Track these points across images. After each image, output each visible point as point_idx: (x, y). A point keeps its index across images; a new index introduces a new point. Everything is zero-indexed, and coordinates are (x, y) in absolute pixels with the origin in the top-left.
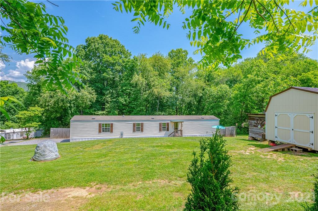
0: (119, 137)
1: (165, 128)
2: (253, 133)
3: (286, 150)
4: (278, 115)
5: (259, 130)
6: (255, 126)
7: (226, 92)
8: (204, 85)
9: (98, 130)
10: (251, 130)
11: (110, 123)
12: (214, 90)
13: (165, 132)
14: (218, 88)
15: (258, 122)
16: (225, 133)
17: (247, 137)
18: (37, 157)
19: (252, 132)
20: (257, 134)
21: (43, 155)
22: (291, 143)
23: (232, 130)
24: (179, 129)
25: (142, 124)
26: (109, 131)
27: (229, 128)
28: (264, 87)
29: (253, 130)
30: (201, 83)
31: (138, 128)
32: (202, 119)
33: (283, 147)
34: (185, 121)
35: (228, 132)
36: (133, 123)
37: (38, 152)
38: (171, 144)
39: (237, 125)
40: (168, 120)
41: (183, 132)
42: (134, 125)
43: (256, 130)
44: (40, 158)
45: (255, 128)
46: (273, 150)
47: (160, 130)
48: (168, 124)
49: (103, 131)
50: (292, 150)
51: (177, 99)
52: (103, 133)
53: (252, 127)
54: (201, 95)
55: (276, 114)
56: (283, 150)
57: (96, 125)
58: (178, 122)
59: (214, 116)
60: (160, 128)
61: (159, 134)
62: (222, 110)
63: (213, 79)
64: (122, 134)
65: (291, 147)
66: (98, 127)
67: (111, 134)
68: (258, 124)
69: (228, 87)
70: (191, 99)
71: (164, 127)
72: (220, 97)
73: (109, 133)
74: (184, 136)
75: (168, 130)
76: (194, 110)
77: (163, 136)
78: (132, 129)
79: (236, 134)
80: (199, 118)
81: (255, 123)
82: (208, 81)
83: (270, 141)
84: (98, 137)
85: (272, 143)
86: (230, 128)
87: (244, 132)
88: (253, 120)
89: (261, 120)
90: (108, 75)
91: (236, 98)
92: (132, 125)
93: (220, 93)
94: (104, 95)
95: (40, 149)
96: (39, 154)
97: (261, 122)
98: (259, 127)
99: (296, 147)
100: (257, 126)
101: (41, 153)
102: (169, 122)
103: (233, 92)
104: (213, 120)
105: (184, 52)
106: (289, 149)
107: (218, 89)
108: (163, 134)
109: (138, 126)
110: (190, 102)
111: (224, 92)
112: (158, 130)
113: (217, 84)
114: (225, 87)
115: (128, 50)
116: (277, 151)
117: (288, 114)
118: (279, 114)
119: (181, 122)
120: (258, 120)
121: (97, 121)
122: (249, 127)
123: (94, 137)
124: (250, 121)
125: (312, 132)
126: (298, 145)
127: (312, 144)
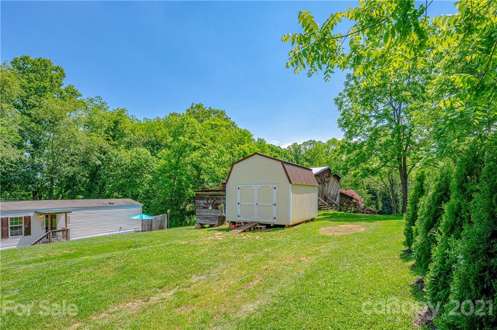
1: (19, 231)
2: (203, 218)
3: (252, 228)
4: (241, 188)
5: (210, 212)
6: (205, 208)
7: (147, 161)
8: (105, 145)
10: (198, 214)
12: (124, 156)
14: (133, 152)
15: (209, 202)
16: (151, 226)
17: (195, 226)
19: (200, 216)
20: (207, 218)
22: (254, 220)
23: (162, 221)
24: (58, 229)
27: (157, 218)
28: (201, 157)
29: (201, 214)
30: (99, 140)
32: (111, 206)
33: (249, 226)
34: (75, 210)
35: (155, 224)
38: (70, 250)
39: (168, 212)
40: (29, 211)
41: (71, 232)
43: (205, 214)
45: (204, 210)
46: (242, 230)
47: (4, 236)
48: (28, 218)
50: (257, 228)
51: (35, 168)
53: (201, 210)
54: (99, 163)
55: (239, 186)
56: (250, 230)
58: (57, 214)
59: (130, 199)
60: (2, 231)
61: (3, 244)
62: (141, 191)
63: (123, 135)
65: (256, 225)
68: (209, 204)
69: (149, 153)
70: (76, 169)
71: (16, 228)
72: (136, 169)
75: (28, 233)
76: (81, 191)
79: (167, 226)
80: (103, 203)
81: (204, 204)
82: (114, 137)
83: (231, 222)
85: (233, 225)
86: (160, 217)
87: (177, 223)
88: (202, 200)
89: (213, 199)
91: (163, 171)
93: (135, 162)
97: (212, 201)
98: (210, 208)
99: (260, 224)
100: (207, 208)
102: (31, 214)
103: (158, 162)
104: (132, 206)
105: (56, 70)
106: (255, 227)
107: (133, 154)
110: (73, 176)
111: (143, 160)
113: (129, 146)
114: (145, 152)
116: (244, 231)
117: (252, 186)
118: (242, 186)
119: (66, 213)
120: (208, 199)
122: (196, 210)
124: (198, 201)
125: (275, 205)
126: (262, 221)
127: (275, 218)
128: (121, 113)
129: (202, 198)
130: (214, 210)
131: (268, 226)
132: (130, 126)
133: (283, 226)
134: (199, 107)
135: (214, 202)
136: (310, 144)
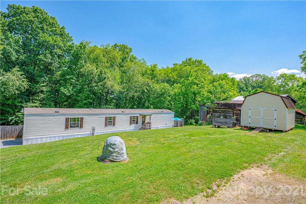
0: (89, 133)
1: (134, 122)
4: (252, 109)
5: (222, 120)
6: (218, 117)
9: (64, 126)
10: (214, 120)
11: (80, 117)
13: (134, 125)
15: (221, 114)
16: (177, 124)
17: (211, 126)
18: (115, 157)
19: (215, 121)
20: (220, 123)
21: (122, 154)
22: (261, 126)
25: (114, 118)
26: (78, 126)
29: (216, 120)
31: (110, 121)
32: (162, 113)
34: (153, 114)
35: (179, 123)
36: (106, 117)
37: (116, 150)
40: (137, 114)
41: (152, 124)
42: (106, 118)
43: (219, 120)
44: (118, 158)
45: (218, 118)
46: (259, 131)
47: (131, 124)
48: (137, 117)
49: (71, 127)
50: (264, 131)
52: (71, 129)
53: (216, 118)
55: (250, 108)
57: (63, 119)
58: (145, 115)
59: (168, 110)
60: (130, 121)
61: (130, 127)
64: (93, 130)
66: (64, 123)
67: (81, 130)
71: (134, 120)
72: (163, 94)
73: (78, 129)
74: (153, 129)
75: (137, 123)
77: (132, 129)
78: (104, 123)
79: (184, 125)
80: (159, 111)
81: (218, 115)
83: (244, 126)
84: (64, 135)
85: (245, 128)
88: (217, 113)
89: (223, 113)
90: (45, 57)
92: (104, 119)
93: (163, 91)
94: (37, 82)
95: (118, 146)
96: (117, 153)
97: (223, 114)
98: (222, 117)
100: (219, 117)
101: (119, 151)
102: (138, 115)
107: (162, 87)
108: (133, 126)
109: (110, 120)
111: (167, 90)
112: (129, 124)
113: (157, 82)
114: (167, 85)
115: (68, 34)
117: (259, 108)
119: (150, 115)
120: (221, 112)
121: (63, 115)
123: (59, 134)
124: (214, 113)
125: (276, 119)
126: (266, 127)
127: (276, 126)
128: (155, 66)
129: (217, 112)
130: (224, 118)
131: (271, 130)
132: (159, 73)
133: (282, 131)
134: (190, 59)
135: (224, 114)
136: (256, 77)
